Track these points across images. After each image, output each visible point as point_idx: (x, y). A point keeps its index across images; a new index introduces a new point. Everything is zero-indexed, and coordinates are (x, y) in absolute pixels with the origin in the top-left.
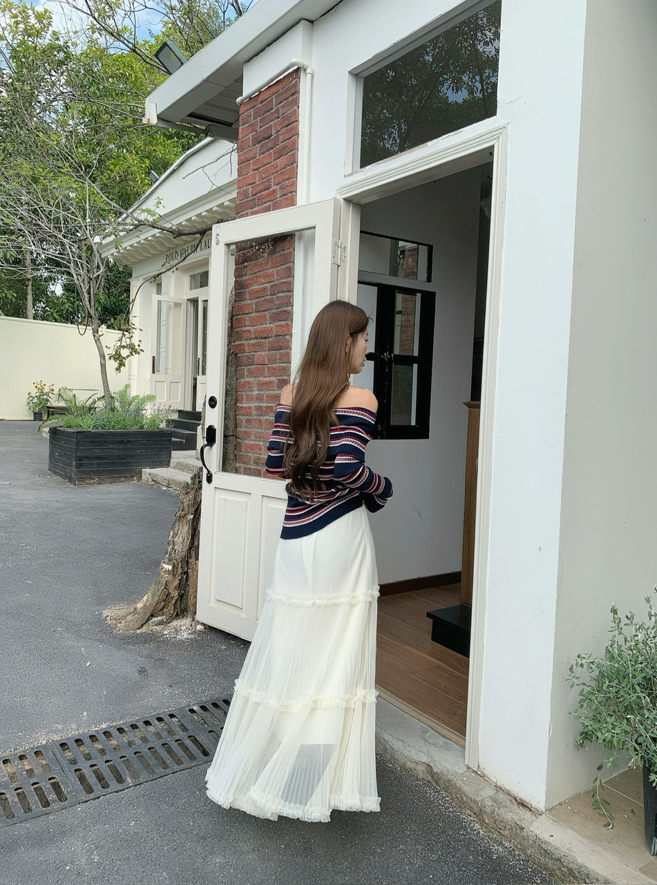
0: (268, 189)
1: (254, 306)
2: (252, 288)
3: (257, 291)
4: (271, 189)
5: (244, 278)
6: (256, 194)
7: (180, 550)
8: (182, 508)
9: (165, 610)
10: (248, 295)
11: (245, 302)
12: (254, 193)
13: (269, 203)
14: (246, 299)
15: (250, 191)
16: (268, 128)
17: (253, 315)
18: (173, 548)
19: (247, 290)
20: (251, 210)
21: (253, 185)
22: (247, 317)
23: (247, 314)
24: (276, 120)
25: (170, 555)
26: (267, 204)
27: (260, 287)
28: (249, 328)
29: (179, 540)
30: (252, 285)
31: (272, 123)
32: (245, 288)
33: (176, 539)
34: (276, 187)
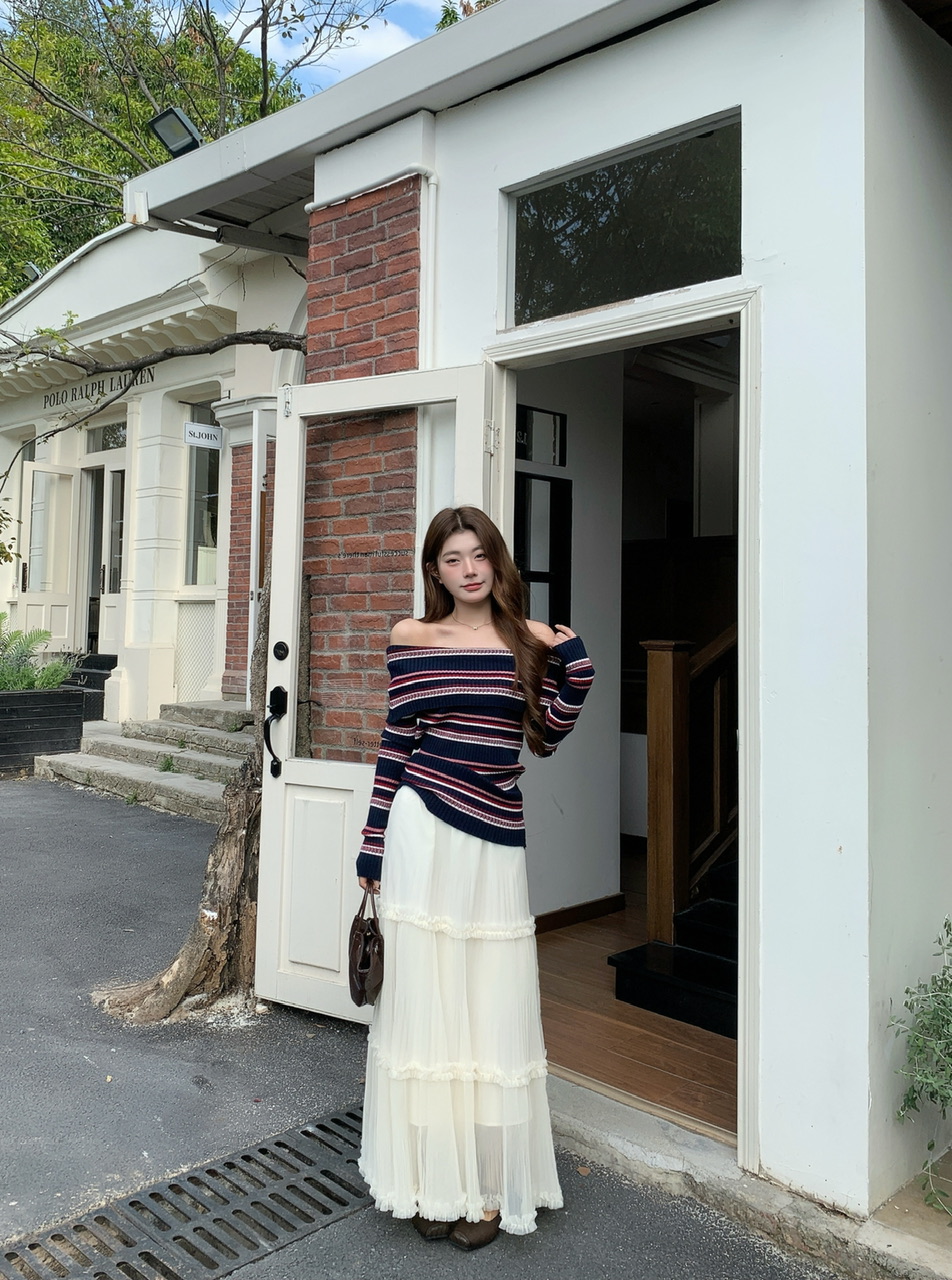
0: (367, 340)
1: (343, 506)
2: (338, 480)
3: (347, 485)
4: (372, 341)
5: (325, 465)
6: (345, 344)
7: (227, 887)
8: (228, 821)
9: (206, 983)
10: (331, 489)
11: (326, 500)
12: (340, 342)
13: (369, 360)
14: (327, 496)
15: (333, 340)
16: (365, 252)
17: (341, 519)
18: (215, 885)
19: (329, 482)
20: (335, 368)
21: (338, 332)
22: (329, 522)
23: (329, 517)
24: (379, 244)
25: (211, 894)
26: (365, 361)
27: (355, 478)
28: (334, 538)
29: (224, 870)
30: (339, 475)
31: (372, 246)
32: (324, 479)
33: (219, 869)
34: (382, 338)
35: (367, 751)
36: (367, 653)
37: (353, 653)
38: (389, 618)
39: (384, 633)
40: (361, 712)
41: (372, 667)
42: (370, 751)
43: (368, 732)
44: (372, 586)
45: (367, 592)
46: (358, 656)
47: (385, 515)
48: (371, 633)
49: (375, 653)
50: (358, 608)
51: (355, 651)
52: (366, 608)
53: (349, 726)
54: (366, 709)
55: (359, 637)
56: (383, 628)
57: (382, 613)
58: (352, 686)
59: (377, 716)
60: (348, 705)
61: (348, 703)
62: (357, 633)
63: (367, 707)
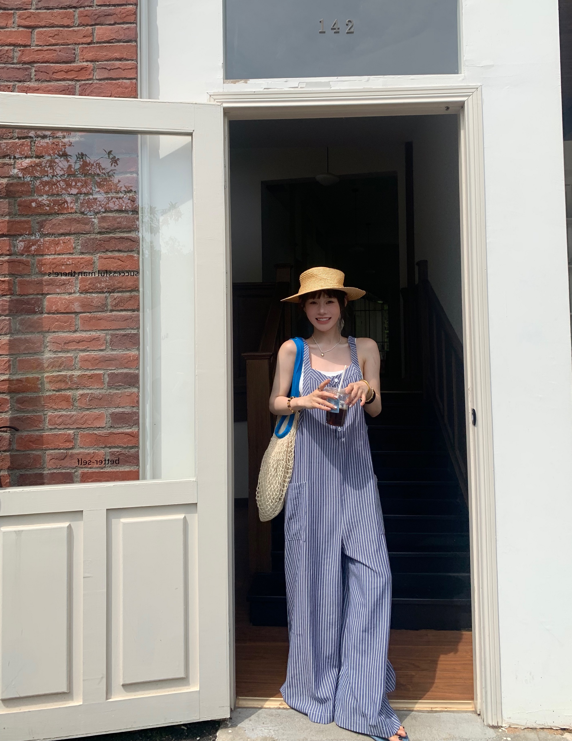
34: (89, 63)
35: (80, 471)
36: (77, 373)
37: (55, 374)
38: (108, 337)
39: (100, 353)
40: (71, 432)
41: (84, 387)
42: (86, 470)
43: (82, 450)
44: (83, 306)
45: (75, 312)
46: (65, 376)
47: (99, 236)
48: (82, 354)
49: (88, 373)
50: (61, 329)
51: (58, 371)
52: (73, 329)
53: (53, 448)
54: (78, 428)
55: (65, 358)
56: (99, 349)
57: (98, 332)
58: (55, 407)
59: (96, 434)
60: (50, 427)
61: (50, 425)
62: (60, 355)
63: (79, 427)
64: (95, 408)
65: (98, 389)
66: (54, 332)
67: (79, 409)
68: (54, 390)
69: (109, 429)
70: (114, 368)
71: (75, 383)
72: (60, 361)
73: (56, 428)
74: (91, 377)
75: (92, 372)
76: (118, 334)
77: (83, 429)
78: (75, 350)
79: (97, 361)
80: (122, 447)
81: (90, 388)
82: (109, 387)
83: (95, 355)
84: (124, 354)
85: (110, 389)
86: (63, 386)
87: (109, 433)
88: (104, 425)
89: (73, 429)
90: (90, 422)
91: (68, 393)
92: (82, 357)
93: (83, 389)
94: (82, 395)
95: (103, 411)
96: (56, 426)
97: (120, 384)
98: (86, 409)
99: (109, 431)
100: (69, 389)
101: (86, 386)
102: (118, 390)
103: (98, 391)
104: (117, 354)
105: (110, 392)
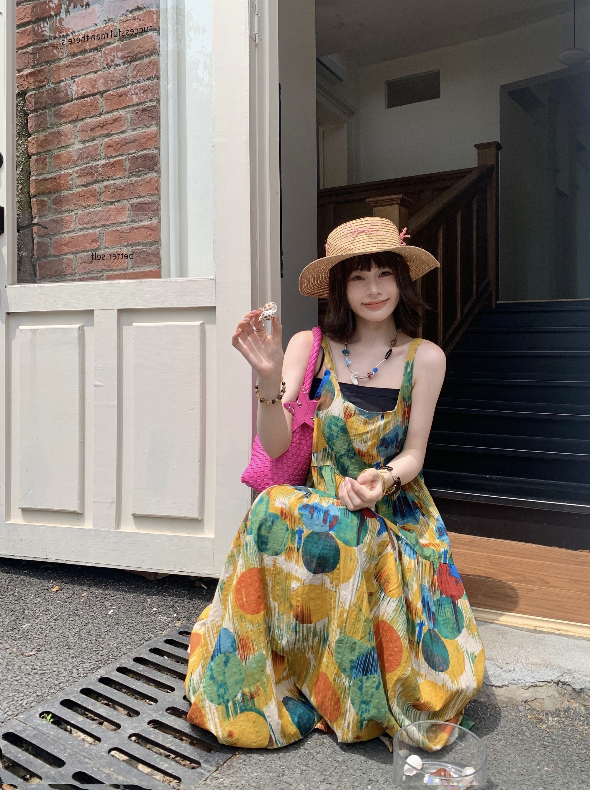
36: (103, 162)
37: (83, 166)
38: (129, 115)
39: (122, 136)
40: (97, 230)
41: (109, 178)
43: (107, 250)
45: (101, 93)
46: (91, 168)
48: (106, 140)
49: (112, 160)
50: (88, 114)
51: (86, 164)
52: (98, 112)
53: (82, 249)
54: (103, 226)
55: (92, 147)
56: (121, 130)
57: (120, 112)
58: (84, 204)
59: (118, 230)
60: (80, 227)
61: (80, 224)
62: (87, 144)
63: (104, 223)
64: (118, 201)
65: (120, 178)
66: (82, 119)
67: (104, 204)
68: (83, 185)
69: (130, 224)
70: (134, 152)
71: (100, 174)
72: (88, 152)
73: (85, 228)
74: (113, 165)
75: (115, 159)
76: (137, 110)
77: (108, 226)
78: (99, 137)
79: (119, 145)
80: (143, 243)
81: (113, 178)
82: (130, 174)
83: (118, 138)
84: (143, 132)
85: (132, 176)
86: (90, 179)
87: (131, 228)
88: (126, 219)
89: (99, 227)
90: (113, 217)
91: (95, 186)
92: (106, 143)
93: (108, 180)
94: (106, 187)
95: (125, 203)
96: (85, 225)
97: (140, 169)
98: (110, 202)
99: (131, 226)
100: (96, 182)
101: (110, 176)
102: (139, 177)
103: (121, 180)
104: (136, 134)
105: (131, 181)
